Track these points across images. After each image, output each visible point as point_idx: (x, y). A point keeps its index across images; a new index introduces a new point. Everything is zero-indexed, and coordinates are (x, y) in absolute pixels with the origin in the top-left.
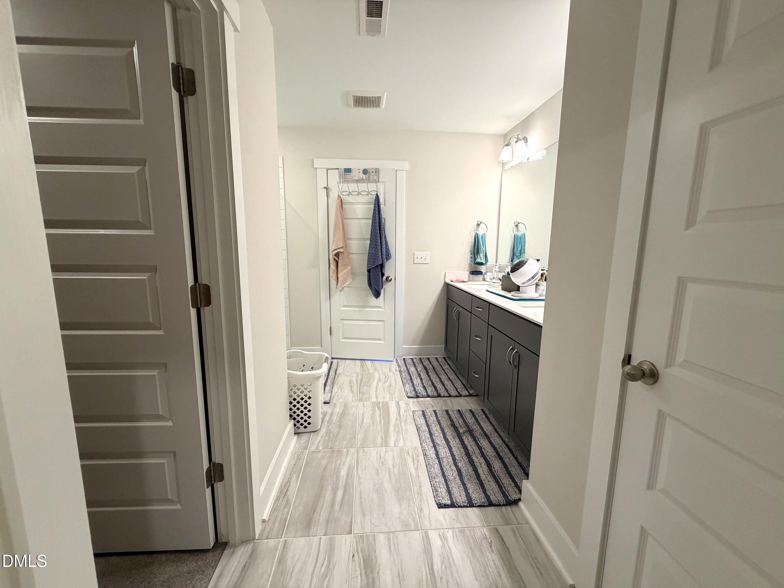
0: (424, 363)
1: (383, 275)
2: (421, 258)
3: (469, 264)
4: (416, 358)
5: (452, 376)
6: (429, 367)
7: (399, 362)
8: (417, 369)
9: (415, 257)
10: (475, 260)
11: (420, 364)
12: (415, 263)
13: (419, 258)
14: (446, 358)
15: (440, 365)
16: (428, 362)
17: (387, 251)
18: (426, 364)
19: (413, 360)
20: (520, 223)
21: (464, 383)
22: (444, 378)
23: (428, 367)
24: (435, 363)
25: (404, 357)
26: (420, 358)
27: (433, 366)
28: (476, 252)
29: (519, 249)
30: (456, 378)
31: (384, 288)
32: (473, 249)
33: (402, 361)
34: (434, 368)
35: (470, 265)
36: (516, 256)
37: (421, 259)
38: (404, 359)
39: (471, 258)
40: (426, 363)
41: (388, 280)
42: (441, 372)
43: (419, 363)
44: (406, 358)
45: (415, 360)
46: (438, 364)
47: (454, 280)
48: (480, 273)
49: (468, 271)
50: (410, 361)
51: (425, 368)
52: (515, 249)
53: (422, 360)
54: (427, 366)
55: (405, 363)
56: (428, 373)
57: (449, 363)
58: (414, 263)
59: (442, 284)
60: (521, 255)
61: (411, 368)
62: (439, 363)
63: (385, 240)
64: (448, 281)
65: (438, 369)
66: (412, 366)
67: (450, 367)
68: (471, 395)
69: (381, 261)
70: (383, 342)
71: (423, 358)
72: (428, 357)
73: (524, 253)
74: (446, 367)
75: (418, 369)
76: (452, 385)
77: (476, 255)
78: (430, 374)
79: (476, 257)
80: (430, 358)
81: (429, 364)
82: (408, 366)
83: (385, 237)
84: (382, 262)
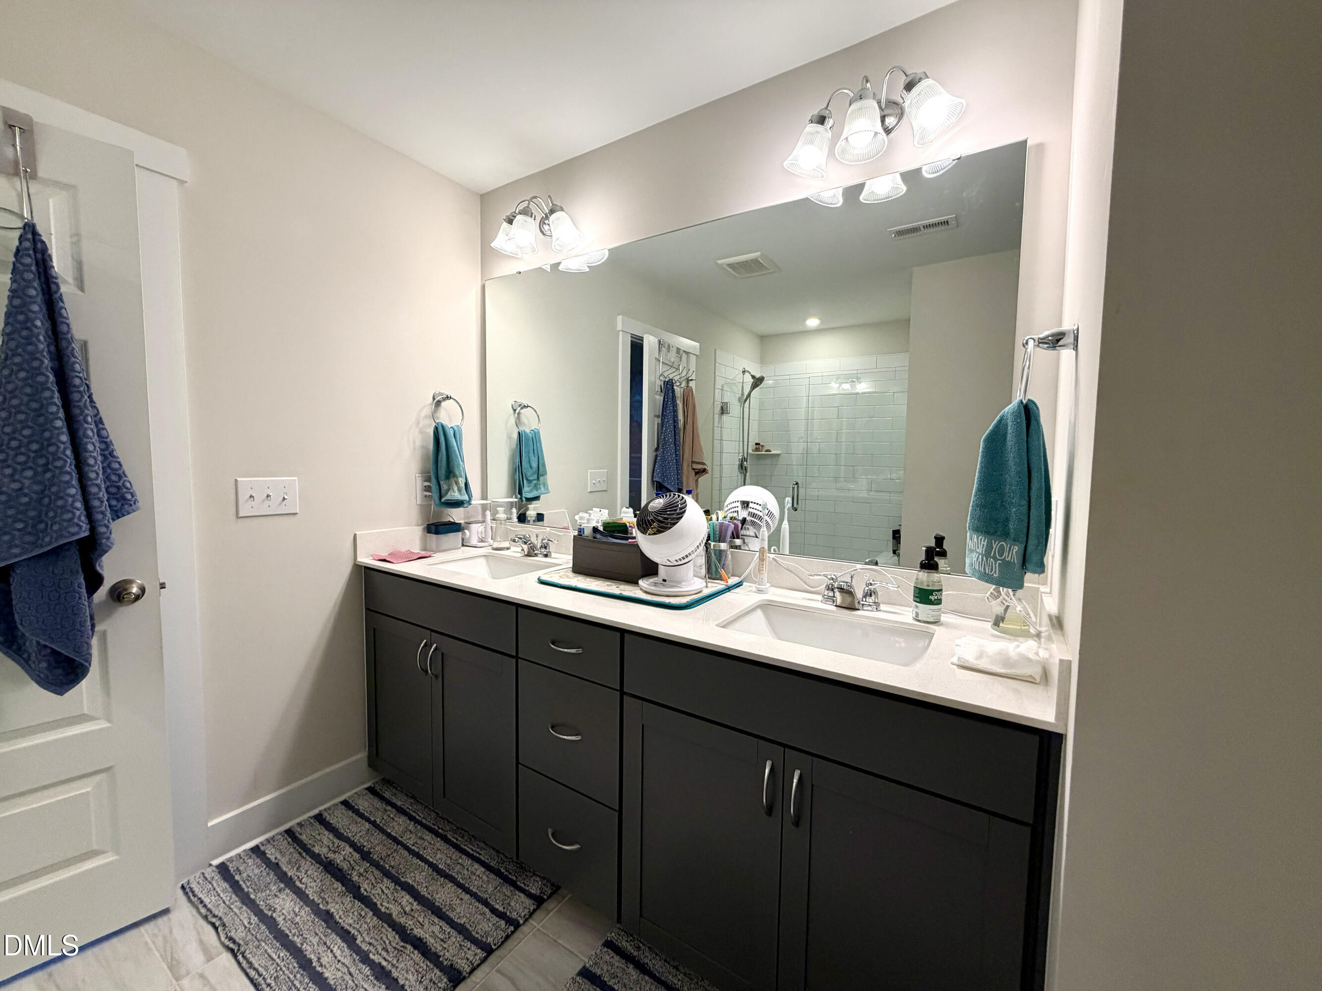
0: (316, 850)
1: (94, 581)
2: (268, 496)
3: (421, 506)
4: (273, 838)
5: (441, 854)
6: (344, 856)
7: (207, 900)
8: (301, 894)
9: (243, 496)
10: (441, 497)
11: (303, 862)
12: (241, 515)
13: (259, 497)
14: (378, 788)
15: (374, 824)
16: (327, 837)
17: (114, 478)
18: (325, 850)
19: (264, 853)
20: (528, 406)
21: (493, 864)
22: (418, 877)
23: (338, 859)
24: (354, 828)
25: (216, 862)
26: (289, 832)
27: (353, 845)
28: (442, 471)
29: (535, 465)
30: (456, 855)
31: (104, 633)
32: (431, 466)
33: (222, 886)
34: (365, 855)
35: (425, 509)
36: (527, 480)
37: (267, 503)
38: (223, 869)
39: (428, 489)
40: (324, 842)
41: (119, 594)
42: (398, 860)
43: (296, 855)
44: (231, 860)
45: (271, 853)
46: (367, 825)
47: (384, 554)
48: (455, 527)
49: (418, 525)
50: (253, 870)
51: (330, 868)
52: (523, 463)
53: (303, 837)
54: (331, 856)
55: (236, 887)
56: (354, 891)
57: (399, 803)
58: (238, 517)
59: (345, 571)
60: (538, 478)
61: (277, 903)
62: (368, 820)
63: (99, 435)
64: (365, 559)
65: (377, 845)
66: (274, 888)
67: (411, 818)
68: (539, 901)
69: (85, 526)
70: (109, 858)
71: (300, 825)
72: (316, 811)
73: (545, 473)
74: (398, 825)
75: (309, 892)
76: (466, 897)
77: (442, 483)
78: (365, 887)
79: (444, 487)
80: (325, 814)
81: (336, 841)
82: (259, 898)
83: (99, 422)
84: (93, 529)
